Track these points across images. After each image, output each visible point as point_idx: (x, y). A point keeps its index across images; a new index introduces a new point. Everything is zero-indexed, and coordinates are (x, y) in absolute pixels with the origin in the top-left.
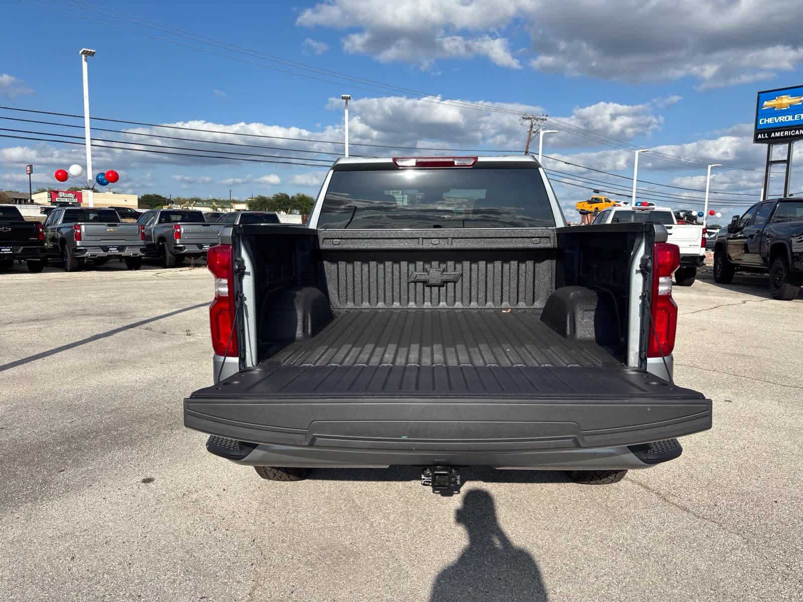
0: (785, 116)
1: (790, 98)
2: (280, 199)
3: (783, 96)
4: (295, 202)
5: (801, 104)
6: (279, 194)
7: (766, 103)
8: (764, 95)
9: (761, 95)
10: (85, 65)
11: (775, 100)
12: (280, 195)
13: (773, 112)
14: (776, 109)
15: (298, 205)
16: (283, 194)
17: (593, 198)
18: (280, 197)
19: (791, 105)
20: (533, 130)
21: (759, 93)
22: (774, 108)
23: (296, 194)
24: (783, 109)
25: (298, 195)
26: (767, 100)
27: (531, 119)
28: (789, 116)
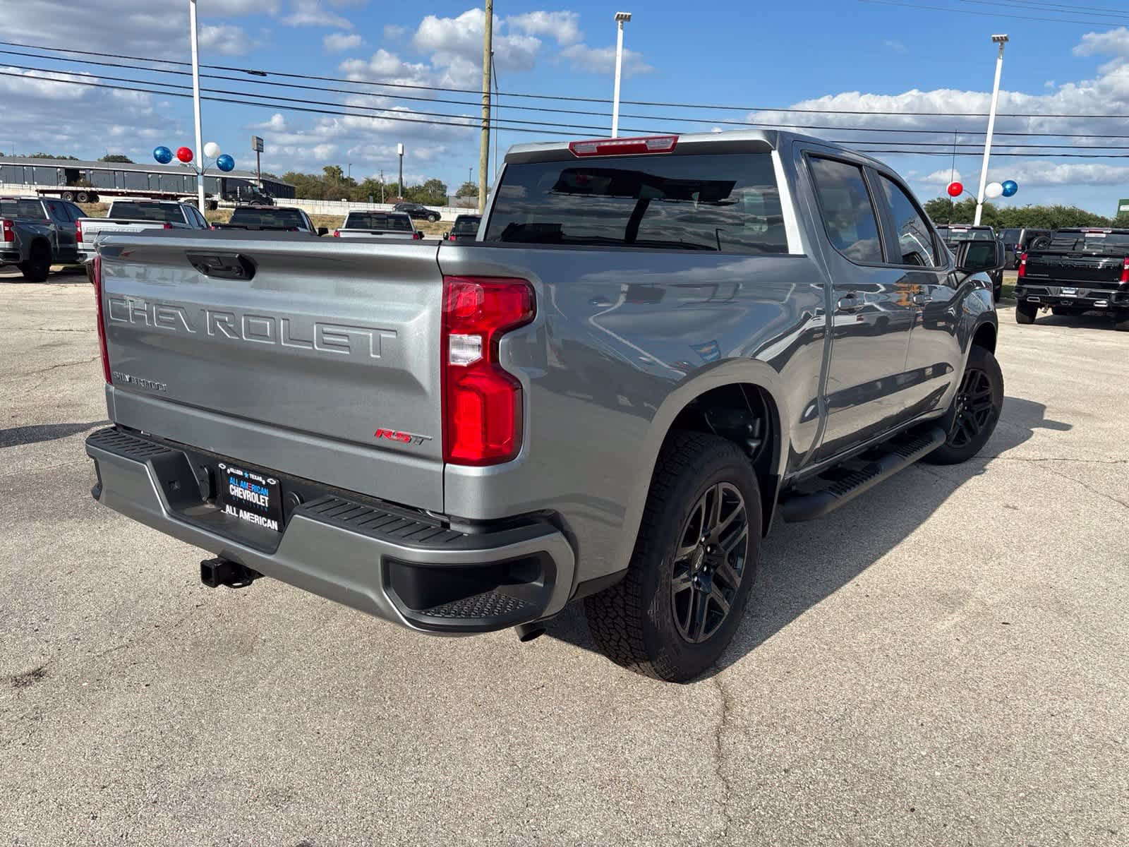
2: (937, 206)
4: (961, 212)
6: (936, 201)
10: (620, 33)
12: (939, 201)
15: (965, 217)
16: (943, 200)
18: (938, 204)
23: (964, 200)
25: (967, 201)
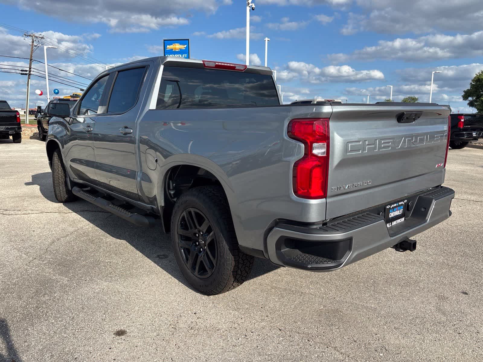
0: (178, 54)
1: (179, 45)
3: (176, 44)
5: (184, 49)
7: (168, 46)
8: (167, 42)
9: (165, 41)
11: (172, 45)
13: (172, 52)
14: (173, 50)
17: (74, 94)
19: (180, 49)
20: (34, 45)
21: (164, 40)
22: (173, 49)
24: (177, 51)
26: (169, 45)
27: (32, 36)
28: (180, 55)
